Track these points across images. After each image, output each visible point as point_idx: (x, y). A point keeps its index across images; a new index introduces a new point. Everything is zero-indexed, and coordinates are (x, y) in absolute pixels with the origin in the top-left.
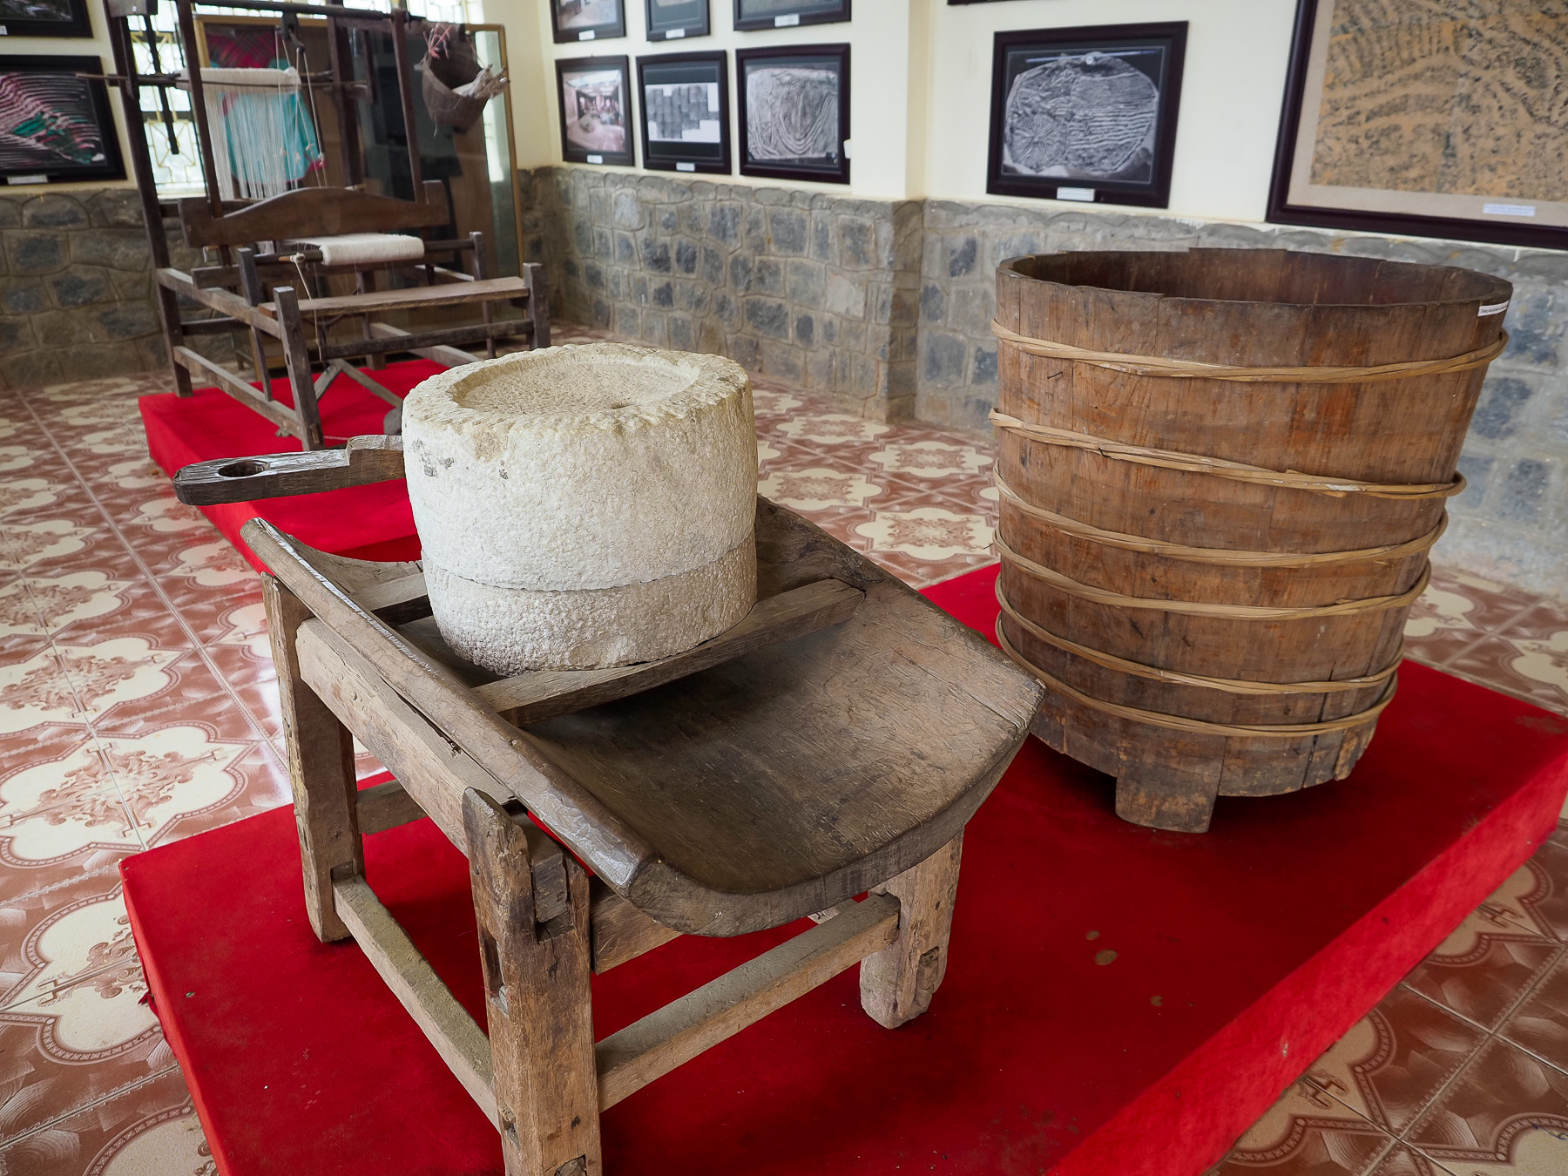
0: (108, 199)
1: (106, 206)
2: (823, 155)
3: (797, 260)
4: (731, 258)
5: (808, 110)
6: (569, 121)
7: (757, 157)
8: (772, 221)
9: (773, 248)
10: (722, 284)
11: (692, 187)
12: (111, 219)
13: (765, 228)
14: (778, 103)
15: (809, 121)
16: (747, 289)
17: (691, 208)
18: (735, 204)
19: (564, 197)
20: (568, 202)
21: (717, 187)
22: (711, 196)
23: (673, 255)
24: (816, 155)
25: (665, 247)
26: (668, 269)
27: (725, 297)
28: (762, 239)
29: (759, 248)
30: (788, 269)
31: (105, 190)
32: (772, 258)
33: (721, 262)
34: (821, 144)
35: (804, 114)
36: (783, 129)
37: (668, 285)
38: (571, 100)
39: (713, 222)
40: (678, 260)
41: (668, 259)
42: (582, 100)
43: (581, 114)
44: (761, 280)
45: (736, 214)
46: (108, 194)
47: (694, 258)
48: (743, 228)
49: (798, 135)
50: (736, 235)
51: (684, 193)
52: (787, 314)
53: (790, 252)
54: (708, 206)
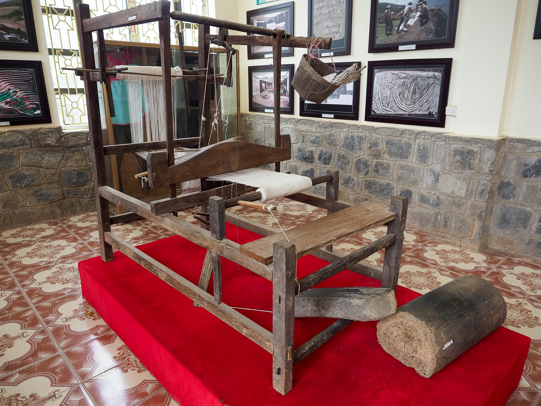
0: (42, 133)
1: (40, 136)
2: (427, 113)
3: (403, 163)
4: (355, 160)
5: (417, 90)
6: (254, 94)
7: (378, 112)
8: (387, 143)
9: (386, 156)
10: (348, 171)
11: (332, 125)
12: (42, 143)
13: (382, 146)
14: (396, 87)
15: (417, 96)
16: (366, 175)
17: (331, 135)
18: (361, 134)
19: (249, 127)
20: (251, 129)
21: (349, 126)
22: (345, 130)
23: (316, 156)
24: (421, 113)
25: (312, 152)
26: (312, 162)
27: (350, 177)
28: (379, 152)
29: (377, 155)
30: (396, 167)
31: (40, 128)
32: (385, 161)
33: (349, 161)
34: (425, 107)
35: (414, 92)
36: (398, 99)
37: (312, 169)
38: (256, 84)
39: (345, 142)
40: (319, 159)
41: (313, 158)
42: (263, 84)
43: (262, 90)
44: (377, 171)
45: (361, 139)
46: (41, 131)
47: (330, 157)
48: (365, 145)
49: (408, 103)
50: (360, 149)
51: (327, 128)
52: (393, 188)
53: (399, 159)
54: (343, 135)
